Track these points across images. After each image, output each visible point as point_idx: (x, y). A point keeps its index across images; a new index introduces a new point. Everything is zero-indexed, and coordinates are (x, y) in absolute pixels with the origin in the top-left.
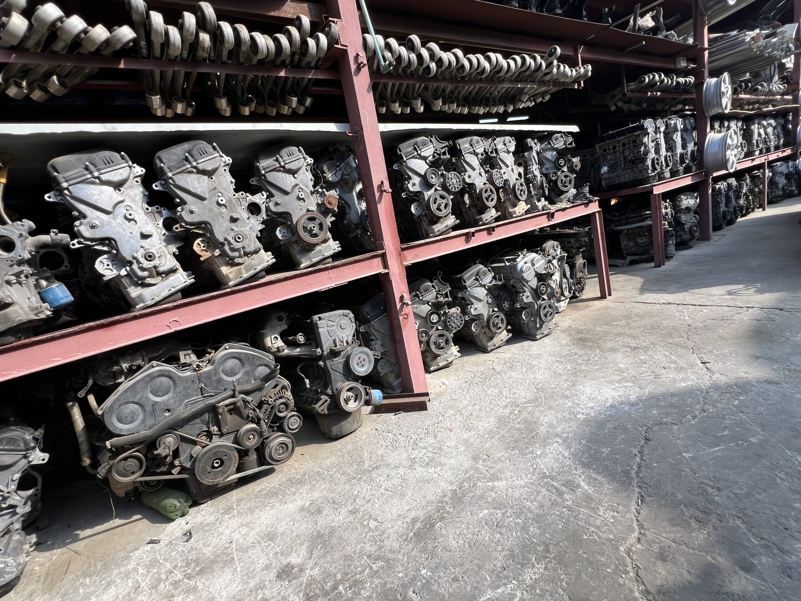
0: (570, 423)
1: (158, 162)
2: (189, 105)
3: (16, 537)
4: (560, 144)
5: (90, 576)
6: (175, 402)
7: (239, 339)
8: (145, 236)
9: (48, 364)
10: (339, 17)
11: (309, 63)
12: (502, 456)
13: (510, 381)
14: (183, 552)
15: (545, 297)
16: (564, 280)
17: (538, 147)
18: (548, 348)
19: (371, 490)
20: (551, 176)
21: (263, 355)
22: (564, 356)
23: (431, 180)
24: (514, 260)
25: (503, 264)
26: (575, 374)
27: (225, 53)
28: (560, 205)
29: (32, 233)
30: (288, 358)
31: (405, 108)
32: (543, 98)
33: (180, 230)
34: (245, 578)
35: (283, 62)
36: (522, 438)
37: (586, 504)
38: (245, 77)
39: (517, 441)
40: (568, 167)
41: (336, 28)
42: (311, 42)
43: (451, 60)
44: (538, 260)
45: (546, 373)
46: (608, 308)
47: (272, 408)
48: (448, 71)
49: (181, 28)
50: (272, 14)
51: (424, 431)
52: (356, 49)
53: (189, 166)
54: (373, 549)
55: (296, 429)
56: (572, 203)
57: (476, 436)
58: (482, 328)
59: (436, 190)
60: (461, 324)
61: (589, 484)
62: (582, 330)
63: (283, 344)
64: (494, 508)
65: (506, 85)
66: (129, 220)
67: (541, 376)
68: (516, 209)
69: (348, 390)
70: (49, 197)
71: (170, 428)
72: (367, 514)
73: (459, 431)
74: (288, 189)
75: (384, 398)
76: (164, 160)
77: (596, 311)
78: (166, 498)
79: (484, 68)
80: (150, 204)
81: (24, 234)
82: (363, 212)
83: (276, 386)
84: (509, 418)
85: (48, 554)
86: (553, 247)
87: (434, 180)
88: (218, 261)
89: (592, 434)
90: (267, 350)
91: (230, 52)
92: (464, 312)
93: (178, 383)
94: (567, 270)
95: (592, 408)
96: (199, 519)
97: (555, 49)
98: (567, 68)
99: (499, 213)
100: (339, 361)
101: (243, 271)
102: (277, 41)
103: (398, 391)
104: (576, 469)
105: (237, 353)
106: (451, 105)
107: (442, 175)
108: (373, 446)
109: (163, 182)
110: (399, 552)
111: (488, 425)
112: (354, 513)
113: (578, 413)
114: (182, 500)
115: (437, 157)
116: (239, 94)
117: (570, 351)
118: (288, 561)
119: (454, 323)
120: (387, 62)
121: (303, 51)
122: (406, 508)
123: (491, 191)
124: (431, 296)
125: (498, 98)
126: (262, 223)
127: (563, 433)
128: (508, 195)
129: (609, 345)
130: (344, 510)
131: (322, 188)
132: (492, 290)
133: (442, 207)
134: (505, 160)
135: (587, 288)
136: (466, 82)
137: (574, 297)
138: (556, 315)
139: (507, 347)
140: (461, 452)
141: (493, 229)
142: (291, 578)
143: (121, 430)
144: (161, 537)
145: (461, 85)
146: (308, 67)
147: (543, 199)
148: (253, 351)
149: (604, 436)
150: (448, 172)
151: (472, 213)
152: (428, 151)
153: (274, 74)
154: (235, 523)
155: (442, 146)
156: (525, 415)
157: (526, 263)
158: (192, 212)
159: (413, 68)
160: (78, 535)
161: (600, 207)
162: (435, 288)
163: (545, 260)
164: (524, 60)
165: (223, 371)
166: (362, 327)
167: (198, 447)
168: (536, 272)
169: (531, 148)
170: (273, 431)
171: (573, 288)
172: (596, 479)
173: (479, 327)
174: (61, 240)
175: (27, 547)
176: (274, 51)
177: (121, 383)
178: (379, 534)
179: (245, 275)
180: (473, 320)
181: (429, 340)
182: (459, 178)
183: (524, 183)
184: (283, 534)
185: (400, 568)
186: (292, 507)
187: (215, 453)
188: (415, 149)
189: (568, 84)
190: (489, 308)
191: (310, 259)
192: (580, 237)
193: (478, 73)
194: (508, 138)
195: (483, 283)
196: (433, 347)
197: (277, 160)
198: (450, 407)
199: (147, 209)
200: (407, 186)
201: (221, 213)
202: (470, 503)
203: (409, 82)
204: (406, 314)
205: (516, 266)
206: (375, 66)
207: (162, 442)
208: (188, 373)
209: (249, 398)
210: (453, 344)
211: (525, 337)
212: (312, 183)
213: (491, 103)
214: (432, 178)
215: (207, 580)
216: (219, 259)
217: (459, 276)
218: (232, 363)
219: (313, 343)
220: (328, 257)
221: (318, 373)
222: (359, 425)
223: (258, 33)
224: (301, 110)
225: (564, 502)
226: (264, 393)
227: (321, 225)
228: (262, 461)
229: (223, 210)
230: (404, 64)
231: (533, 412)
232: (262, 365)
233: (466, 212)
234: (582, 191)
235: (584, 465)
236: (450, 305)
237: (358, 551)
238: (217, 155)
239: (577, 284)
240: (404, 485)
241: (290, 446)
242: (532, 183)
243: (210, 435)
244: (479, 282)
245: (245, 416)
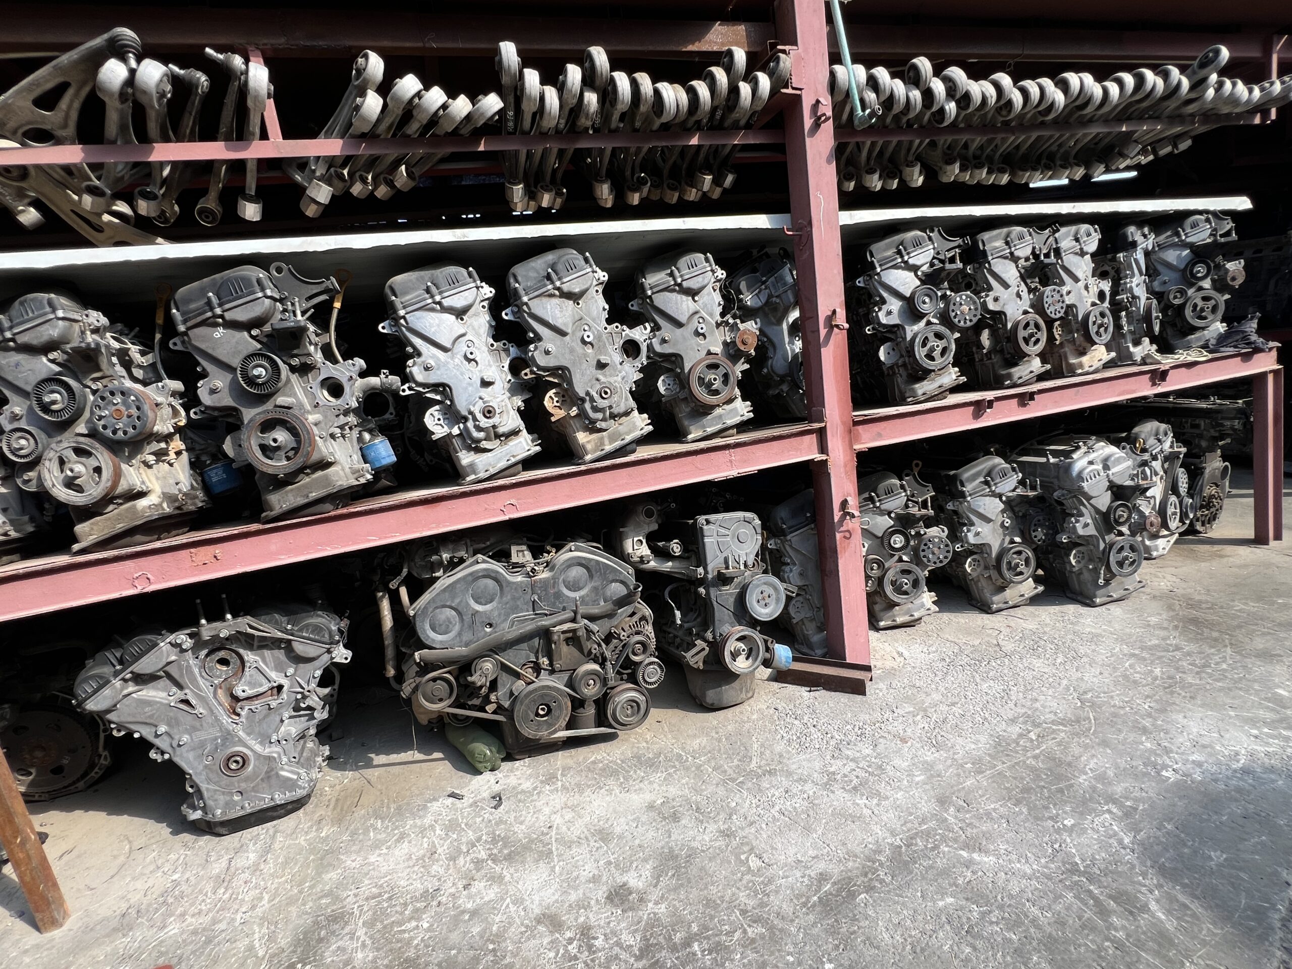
0: (1144, 783)
1: (512, 280)
2: (559, 194)
3: (310, 745)
4: (1201, 235)
5: (383, 819)
6: (500, 615)
7: (590, 537)
8: (485, 384)
9: (363, 542)
10: (794, 42)
11: (737, 121)
12: (994, 810)
13: (1029, 675)
14: (490, 821)
15: (1125, 529)
16: (1173, 499)
17: (1151, 241)
18: (1117, 626)
19: (758, 806)
20: (1171, 297)
21: (620, 566)
22: (1151, 648)
23: (923, 306)
24: (1067, 454)
25: (1043, 460)
26: (1169, 689)
27: (616, 116)
28: (1182, 356)
29: (363, 374)
30: (654, 574)
31: (890, 181)
32: (1175, 146)
33: (529, 376)
34: (565, 885)
35: (698, 122)
36: (1038, 787)
37: (1156, 947)
38: (639, 149)
39: (1027, 790)
40: (1213, 280)
41: (786, 62)
42: (745, 89)
43: (988, 95)
44: (1119, 461)
45: (1106, 674)
46: (1268, 565)
47: (624, 646)
48: (978, 114)
49: (561, 88)
50: (691, 48)
51: (856, 729)
52: (816, 92)
53: (550, 287)
54: (751, 903)
55: (654, 683)
56: (1210, 352)
57: (949, 762)
58: (986, 568)
59: (929, 323)
60: (946, 557)
61: (1169, 912)
62: (1200, 602)
63: (648, 552)
64: (967, 899)
65: (1095, 130)
66: (469, 360)
67: (1092, 677)
68: (1085, 359)
69: (738, 640)
70: (384, 328)
71: (491, 650)
72: (747, 844)
73: (919, 746)
74: (683, 319)
75: (795, 659)
76: (520, 279)
77: (1240, 567)
78: (473, 741)
79: (1053, 104)
80: (496, 338)
81: (355, 376)
82: (795, 356)
83: (633, 614)
84: (1018, 744)
85: (339, 774)
86: (1157, 434)
87: (927, 306)
88: (575, 424)
89: (1190, 814)
90: (624, 557)
91: (623, 116)
92: (954, 536)
93: (506, 589)
94: (1180, 480)
95: (1199, 764)
96: (513, 781)
97: (1217, 52)
98: (1241, 87)
99: (1048, 367)
100: (731, 590)
101: (606, 441)
102: (692, 93)
103: (819, 652)
104: (1144, 875)
105: (585, 558)
106: (977, 171)
107: (944, 297)
108: (767, 734)
109: (515, 309)
110: (792, 921)
111: (973, 746)
112: (728, 836)
113: (1165, 767)
114: (494, 749)
115: (938, 265)
116: (628, 173)
117: (1164, 639)
118: (625, 879)
119: (933, 553)
120: (868, 111)
121: (730, 103)
122: (811, 853)
123: (1037, 326)
124: (896, 503)
125: (1074, 152)
126: (640, 371)
127: (1127, 798)
128: (1071, 332)
129: (1259, 643)
130: (712, 827)
131: (734, 317)
132: (1013, 504)
133: (937, 354)
134: (1073, 270)
135: (1223, 516)
136: (1012, 131)
137: (1191, 531)
138: (1144, 563)
139: (1031, 609)
140: (917, 784)
141: (1031, 396)
142: (626, 906)
143: (433, 640)
144: (463, 792)
145: (1000, 136)
146: (736, 127)
147: (1146, 340)
148: (607, 558)
149: (1217, 826)
150: (956, 292)
151: (993, 364)
152: (922, 257)
153: (681, 143)
154: (558, 800)
155: (951, 246)
156: (1049, 744)
157: (1091, 463)
158: (547, 353)
159: (912, 115)
160: (372, 759)
161: (1279, 361)
162: (905, 491)
163: (1135, 460)
164: (1140, 80)
165: (564, 581)
166: (772, 541)
167: (521, 683)
168: (1110, 481)
169: (1134, 245)
170: (622, 679)
171: (1191, 516)
172: (1186, 907)
173: (979, 565)
174: (391, 385)
175: (319, 759)
176: (685, 109)
177: (438, 578)
178: (763, 882)
179: (609, 448)
180: (969, 553)
181: (883, 576)
182: (975, 303)
183: (1108, 312)
184: (620, 837)
185: (790, 948)
186: (638, 799)
187: (542, 696)
188: (899, 253)
189: (1239, 116)
190: (1005, 535)
191: (704, 427)
192: (1223, 418)
193: (1039, 112)
194: (1084, 227)
195: (998, 491)
196: (889, 590)
197: (671, 275)
198: (908, 699)
199: (492, 345)
200: (877, 316)
201: (586, 355)
202: (923, 878)
203: (903, 138)
204: (848, 531)
205: (1068, 467)
206: (845, 116)
207: (478, 667)
208: (519, 578)
209: (594, 627)
210: (926, 589)
211: (1070, 595)
212: (720, 309)
213: (1058, 163)
214: (924, 302)
215: (517, 871)
216: (576, 420)
217: (952, 473)
218: (577, 572)
219: (693, 558)
220: (732, 427)
221: (695, 603)
222: (750, 695)
223: (666, 84)
224: (717, 193)
225: (1108, 929)
226: (615, 622)
227: (726, 377)
228: (601, 719)
229: (589, 350)
230: (896, 109)
231: (1067, 743)
232: (616, 581)
233: (982, 360)
234: (1242, 328)
235: (1162, 871)
236: (929, 522)
237: (727, 898)
238: (589, 270)
239: (1202, 507)
240: (811, 813)
241: (643, 706)
242: (1127, 309)
243: (537, 669)
244: (990, 487)
245: (586, 652)
